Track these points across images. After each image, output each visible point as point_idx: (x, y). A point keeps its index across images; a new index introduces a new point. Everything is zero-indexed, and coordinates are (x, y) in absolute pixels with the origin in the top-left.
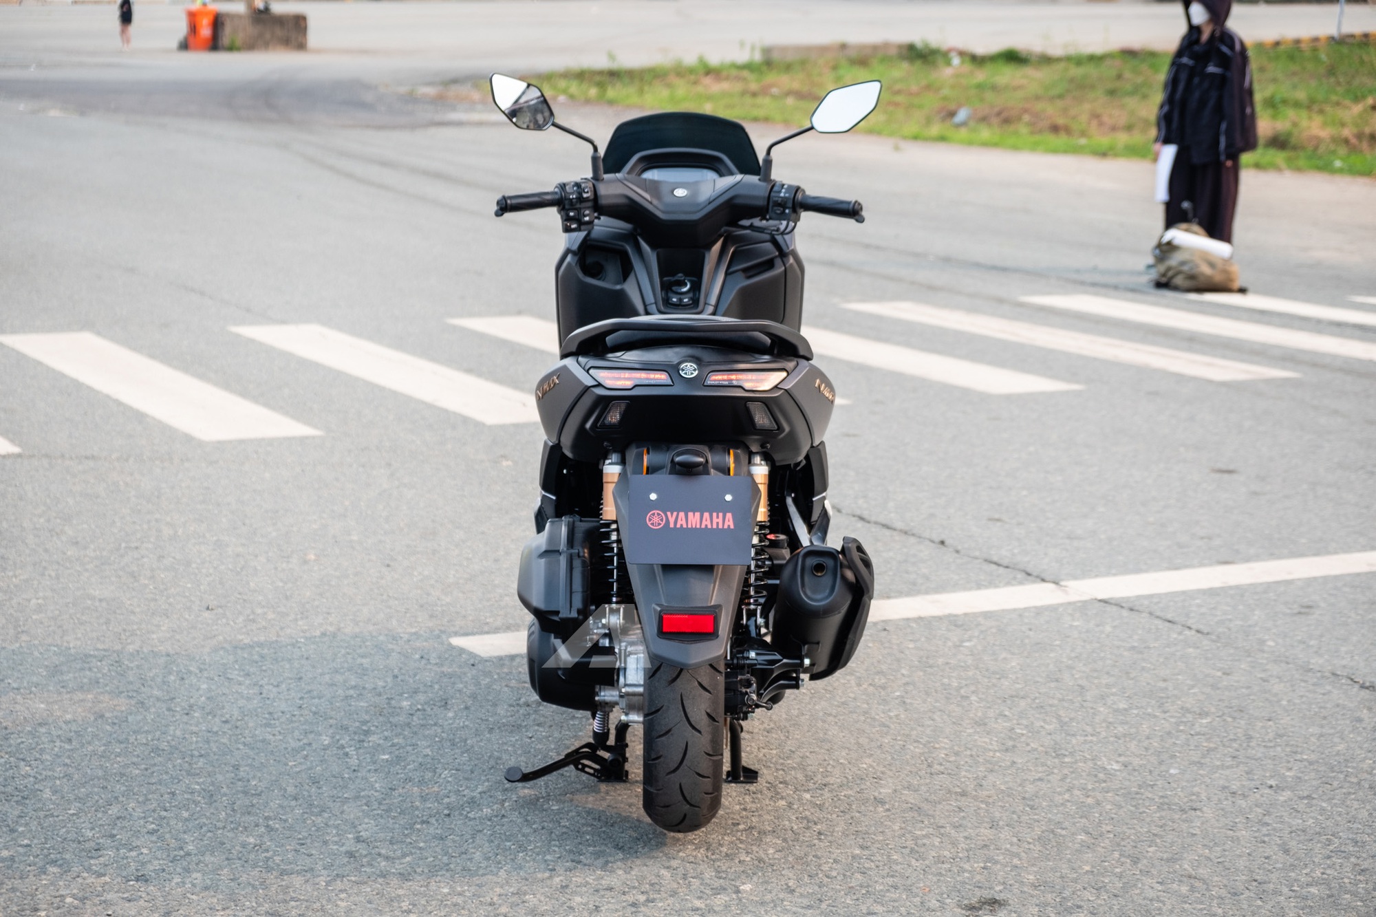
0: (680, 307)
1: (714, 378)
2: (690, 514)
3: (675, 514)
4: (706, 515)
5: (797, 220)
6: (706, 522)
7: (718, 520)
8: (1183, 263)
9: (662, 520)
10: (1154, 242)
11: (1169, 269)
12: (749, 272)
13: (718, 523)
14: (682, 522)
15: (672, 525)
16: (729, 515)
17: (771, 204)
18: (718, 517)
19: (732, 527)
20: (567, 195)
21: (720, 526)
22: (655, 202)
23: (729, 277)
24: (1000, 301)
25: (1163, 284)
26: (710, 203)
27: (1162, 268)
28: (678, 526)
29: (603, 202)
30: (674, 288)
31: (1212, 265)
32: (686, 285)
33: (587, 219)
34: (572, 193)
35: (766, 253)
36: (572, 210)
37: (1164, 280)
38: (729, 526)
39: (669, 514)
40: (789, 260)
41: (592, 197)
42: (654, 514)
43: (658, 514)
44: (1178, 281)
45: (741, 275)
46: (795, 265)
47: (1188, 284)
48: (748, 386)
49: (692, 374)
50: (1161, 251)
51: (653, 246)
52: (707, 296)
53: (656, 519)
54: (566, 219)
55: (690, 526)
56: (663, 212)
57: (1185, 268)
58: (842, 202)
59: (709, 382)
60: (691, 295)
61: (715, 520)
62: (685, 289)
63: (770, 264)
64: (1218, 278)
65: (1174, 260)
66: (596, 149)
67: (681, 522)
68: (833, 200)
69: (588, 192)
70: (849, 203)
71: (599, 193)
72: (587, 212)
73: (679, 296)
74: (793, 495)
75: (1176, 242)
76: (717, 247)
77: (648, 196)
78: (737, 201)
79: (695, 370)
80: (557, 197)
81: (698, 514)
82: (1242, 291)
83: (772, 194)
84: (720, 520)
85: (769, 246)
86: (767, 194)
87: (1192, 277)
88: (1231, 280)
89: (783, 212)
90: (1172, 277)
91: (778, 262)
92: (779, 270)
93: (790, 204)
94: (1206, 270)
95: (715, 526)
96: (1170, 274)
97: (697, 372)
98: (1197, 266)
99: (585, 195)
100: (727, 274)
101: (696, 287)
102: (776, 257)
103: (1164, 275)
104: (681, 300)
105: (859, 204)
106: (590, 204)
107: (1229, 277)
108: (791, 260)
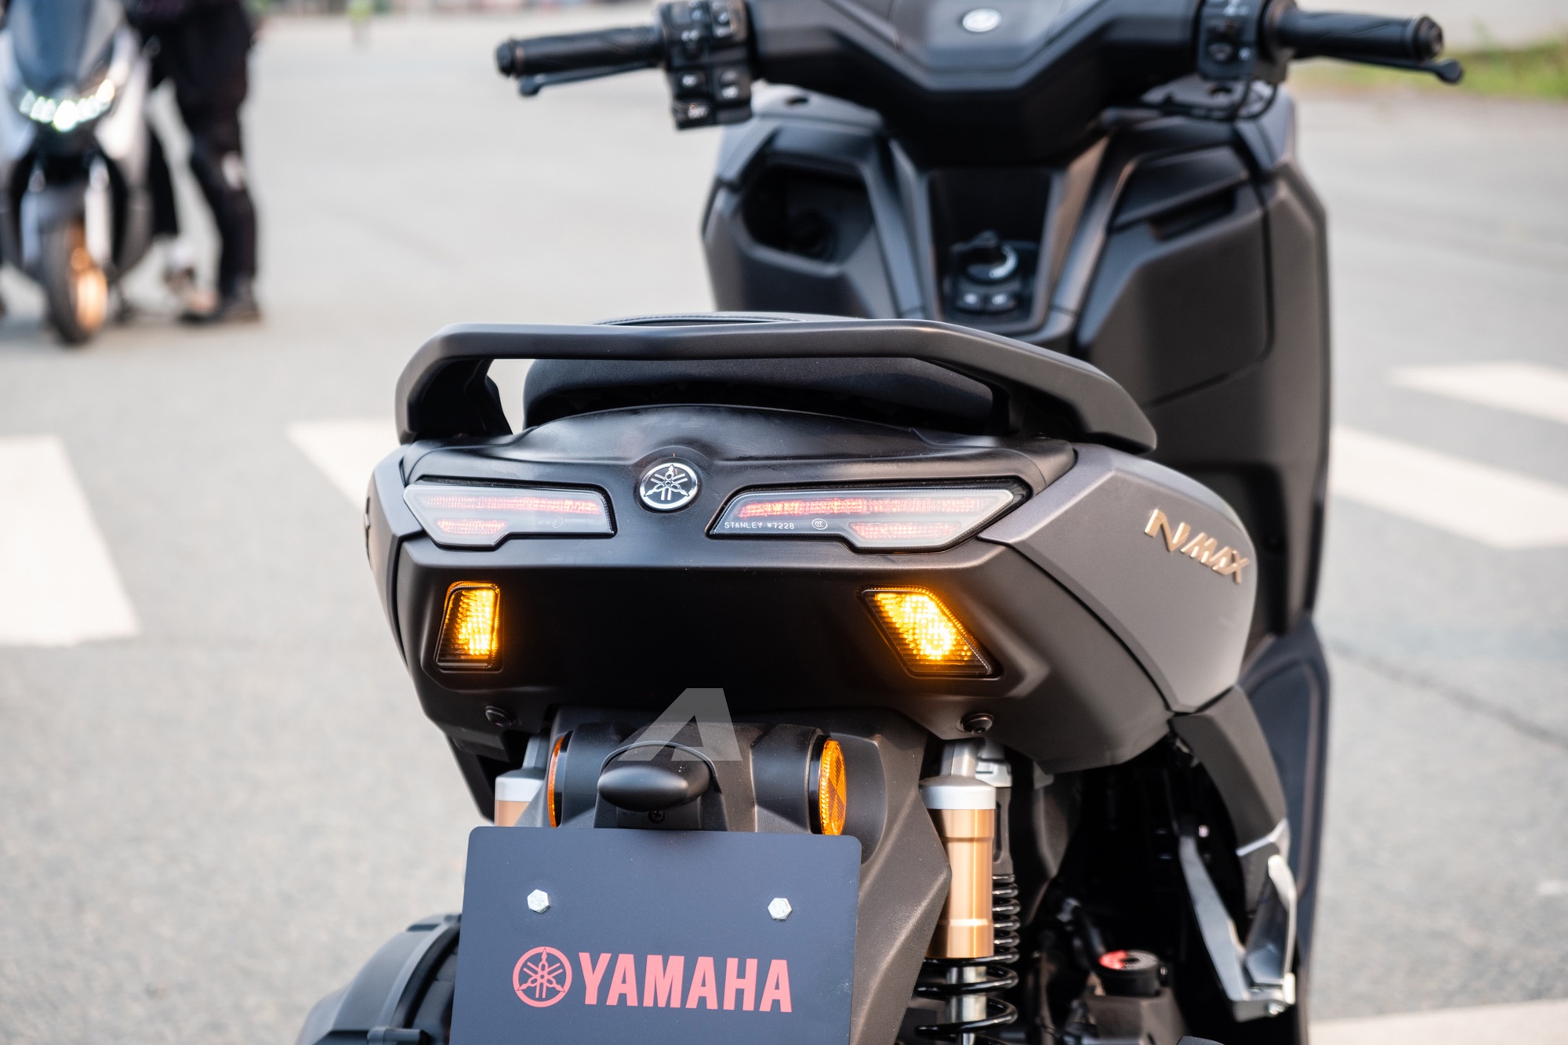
0: (982, 315)
1: (753, 510)
2: (654, 961)
3: (604, 959)
4: (705, 965)
5: (1276, 79)
6: (704, 990)
7: (741, 984)
9: (561, 980)
12: (1165, 224)
13: (740, 993)
14: (624, 987)
15: (591, 998)
16: (779, 968)
17: (1203, 37)
18: (741, 974)
19: (786, 1007)
20: (680, 35)
21: (748, 1005)
22: (910, 46)
23: (1118, 240)
28: (612, 1000)
29: (771, 47)
30: (975, 270)
32: (1001, 259)
33: (730, 93)
34: (689, 27)
35: (1215, 174)
36: (689, 70)
38: (776, 1003)
39: (585, 958)
40: (1274, 192)
41: (741, 35)
42: (536, 959)
43: (552, 959)
45: (1144, 233)
46: (1296, 206)
48: (865, 536)
49: (677, 496)
51: (921, 164)
52: (1055, 286)
53: (542, 977)
54: (683, 96)
55: (648, 1002)
56: (931, 70)
58: (1386, 23)
59: (728, 525)
60: (1015, 286)
61: (732, 983)
62: (1000, 272)
63: (1223, 203)
67: (623, 989)
68: (1362, 17)
69: (727, 24)
70: (1404, 24)
71: (758, 25)
72: (730, 75)
73: (983, 290)
74: (1203, 832)
76: (1088, 162)
77: (889, 31)
78: (1120, 34)
79: (687, 486)
80: (650, 38)
81: (677, 962)
83: (1206, 11)
84: (749, 984)
85: (1224, 157)
86: (1191, 12)
89: (1234, 58)
91: (1247, 196)
92: (1247, 216)
93: (1250, 35)
95: (729, 1004)
97: (693, 492)
99: (720, 32)
100: (1113, 229)
101: (1027, 268)
102: (1241, 184)
104: (986, 299)
105: (1433, 25)
106: (738, 54)
108: (1283, 192)
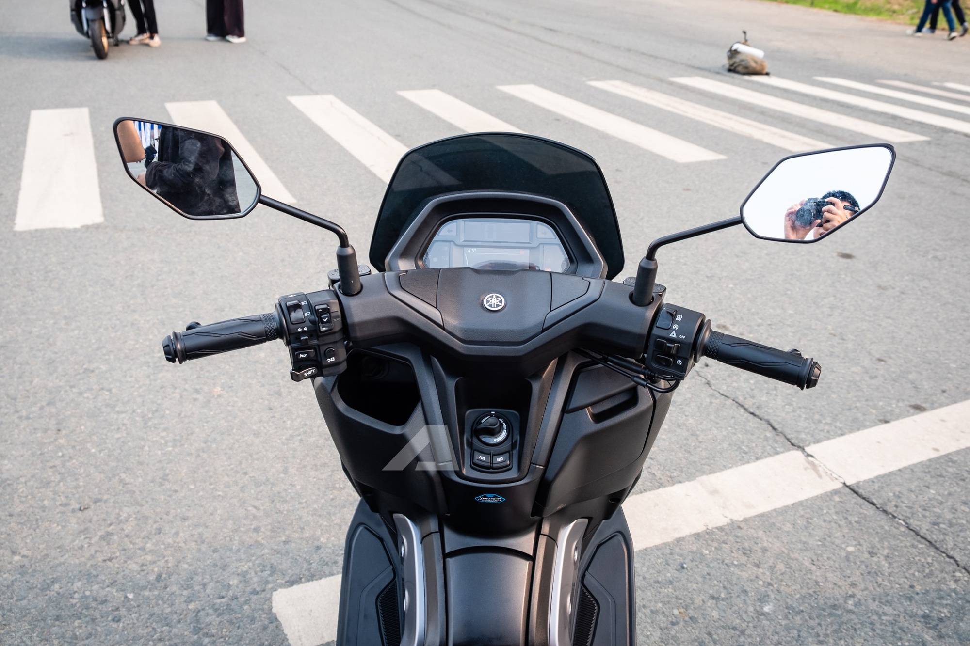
8: (742, 61)
10: (728, 49)
11: (735, 63)
20: (291, 326)
24: (661, 80)
25: (732, 70)
26: (543, 330)
27: (732, 62)
29: (360, 332)
31: (756, 62)
37: (733, 68)
44: (740, 69)
47: (744, 71)
50: (731, 53)
57: (743, 63)
64: (758, 68)
65: (737, 59)
66: (343, 240)
71: (349, 321)
75: (739, 50)
80: (275, 325)
82: (767, 74)
83: (655, 331)
87: (746, 68)
88: (763, 69)
90: (735, 67)
94: (753, 64)
96: (736, 65)
98: (749, 62)
103: (732, 65)
107: (763, 67)
